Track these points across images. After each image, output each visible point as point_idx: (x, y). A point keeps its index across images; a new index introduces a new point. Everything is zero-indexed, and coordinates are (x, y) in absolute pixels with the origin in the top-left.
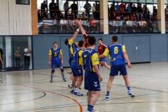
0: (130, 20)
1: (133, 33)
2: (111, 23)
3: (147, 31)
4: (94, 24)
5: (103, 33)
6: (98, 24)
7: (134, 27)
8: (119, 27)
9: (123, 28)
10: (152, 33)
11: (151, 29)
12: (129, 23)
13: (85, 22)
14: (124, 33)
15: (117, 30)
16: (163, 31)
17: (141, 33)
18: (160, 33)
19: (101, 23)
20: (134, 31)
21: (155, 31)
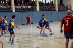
0: (24, 5)
1: (26, 11)
2: (16, 7)
3: (31, 10)
4: (8, 7)
5: (12, 11)
6: (10, 7)
7: (26, 9)
8: (20, 9)
9: (21, 9)
10: (34, 11)
11: (33, 9)
12: (24, 7)
13: (4, 6)
14: (22, 11)
15: (19, 10)
16: (38, 10)
17: (29, 11)
18: (37, 11)
19: (11, 7)
20: (26, 10)
21: (35, 10)
